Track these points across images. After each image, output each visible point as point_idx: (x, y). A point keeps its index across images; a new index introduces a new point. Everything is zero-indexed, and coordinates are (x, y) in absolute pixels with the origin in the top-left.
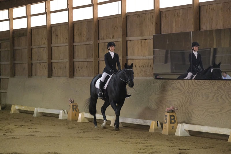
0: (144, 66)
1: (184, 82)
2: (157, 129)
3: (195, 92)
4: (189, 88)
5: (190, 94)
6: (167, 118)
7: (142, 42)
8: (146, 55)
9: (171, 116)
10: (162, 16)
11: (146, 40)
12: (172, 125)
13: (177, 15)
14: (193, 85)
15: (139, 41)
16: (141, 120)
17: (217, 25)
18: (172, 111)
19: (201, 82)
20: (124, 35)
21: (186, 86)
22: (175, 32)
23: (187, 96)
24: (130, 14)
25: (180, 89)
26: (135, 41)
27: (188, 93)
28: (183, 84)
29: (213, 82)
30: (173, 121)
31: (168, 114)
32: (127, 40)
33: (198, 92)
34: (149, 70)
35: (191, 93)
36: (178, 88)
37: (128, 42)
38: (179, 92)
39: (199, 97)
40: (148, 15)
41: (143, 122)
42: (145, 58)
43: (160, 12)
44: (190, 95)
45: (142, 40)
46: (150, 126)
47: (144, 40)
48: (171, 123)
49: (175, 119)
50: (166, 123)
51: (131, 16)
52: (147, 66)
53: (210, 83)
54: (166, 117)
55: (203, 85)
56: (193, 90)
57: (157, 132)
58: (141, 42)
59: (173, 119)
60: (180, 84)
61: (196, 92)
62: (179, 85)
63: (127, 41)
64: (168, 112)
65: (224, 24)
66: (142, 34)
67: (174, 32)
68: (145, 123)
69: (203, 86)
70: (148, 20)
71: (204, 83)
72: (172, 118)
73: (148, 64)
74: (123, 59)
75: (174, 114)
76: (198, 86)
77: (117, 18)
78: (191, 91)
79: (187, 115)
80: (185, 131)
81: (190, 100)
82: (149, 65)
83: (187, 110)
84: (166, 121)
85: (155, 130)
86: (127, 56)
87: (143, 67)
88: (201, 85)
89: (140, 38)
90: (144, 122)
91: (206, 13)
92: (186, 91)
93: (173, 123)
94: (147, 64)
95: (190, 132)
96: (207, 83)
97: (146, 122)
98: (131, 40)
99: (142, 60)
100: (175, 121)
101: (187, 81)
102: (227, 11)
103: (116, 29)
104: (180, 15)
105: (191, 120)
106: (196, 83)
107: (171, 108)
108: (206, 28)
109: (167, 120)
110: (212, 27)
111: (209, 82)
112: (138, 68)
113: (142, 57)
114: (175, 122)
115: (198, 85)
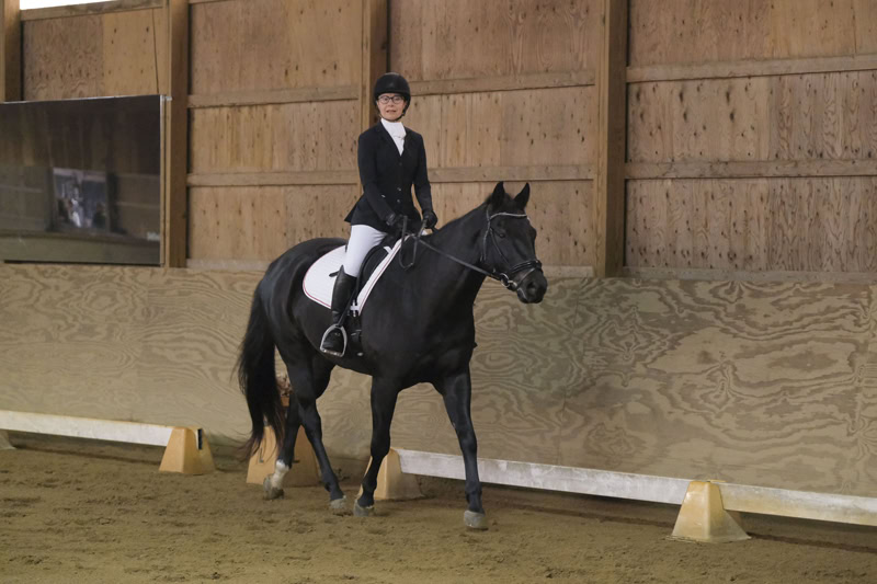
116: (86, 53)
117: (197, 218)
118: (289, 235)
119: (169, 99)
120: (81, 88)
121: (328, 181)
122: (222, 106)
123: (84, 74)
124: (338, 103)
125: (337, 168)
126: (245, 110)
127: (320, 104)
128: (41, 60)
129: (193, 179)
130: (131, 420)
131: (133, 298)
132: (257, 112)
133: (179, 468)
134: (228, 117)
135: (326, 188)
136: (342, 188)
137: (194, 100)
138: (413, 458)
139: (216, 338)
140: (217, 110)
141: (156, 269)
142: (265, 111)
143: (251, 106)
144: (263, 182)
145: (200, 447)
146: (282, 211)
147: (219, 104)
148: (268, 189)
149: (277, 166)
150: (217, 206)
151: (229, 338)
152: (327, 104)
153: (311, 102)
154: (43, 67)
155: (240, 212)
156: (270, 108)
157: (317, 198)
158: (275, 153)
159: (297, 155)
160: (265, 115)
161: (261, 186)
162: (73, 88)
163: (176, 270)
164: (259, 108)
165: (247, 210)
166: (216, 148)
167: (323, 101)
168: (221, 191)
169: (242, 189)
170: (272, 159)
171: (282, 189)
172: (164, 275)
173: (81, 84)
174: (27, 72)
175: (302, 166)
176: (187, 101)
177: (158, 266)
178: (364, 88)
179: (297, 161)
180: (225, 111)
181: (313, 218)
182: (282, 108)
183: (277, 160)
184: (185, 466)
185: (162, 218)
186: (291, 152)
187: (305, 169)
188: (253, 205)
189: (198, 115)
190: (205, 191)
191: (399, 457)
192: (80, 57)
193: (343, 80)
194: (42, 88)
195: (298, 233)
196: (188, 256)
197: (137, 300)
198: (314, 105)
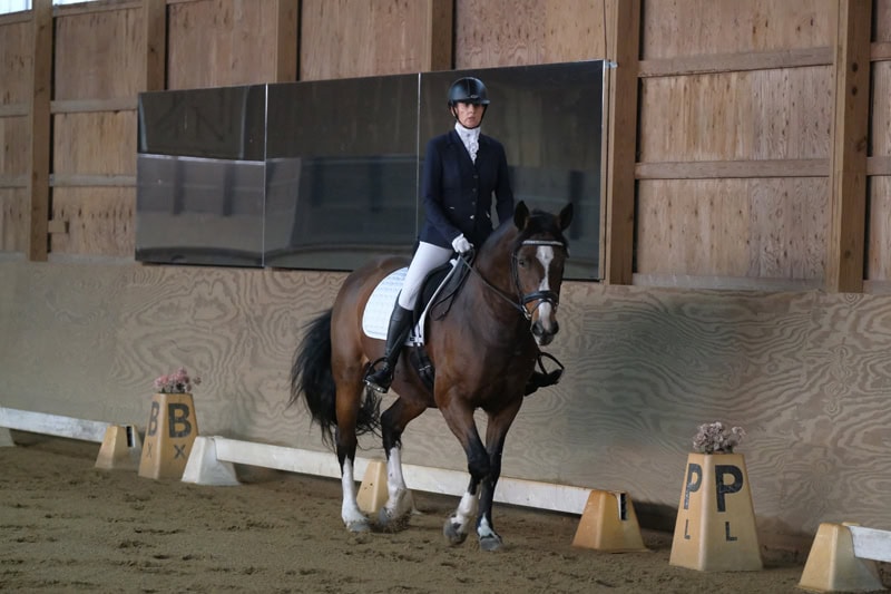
0: (107, 215)
1: (236, 280)
2: (128, 455)
3: (272, 318)
4: (252, 300)
5: (255, 323)
6: (158, 413)
7: (106, 121)
8: (116, 172)
9: (171, 407)
10: (176, 23)
11: (119, 114)
12: (178, 441)
13: (225, 21)
14: (266, 288)
15: (95, 114)
16: (73, 421)
17: (355, 62)
18: (180, 387)
19: (292, 281)
20: (42, 90)
21: (242, 293)
22: (216, 86)
23: (245, 332)
24: (65, 12)
25: (221, 306)
26: (79, 115)
27: (248, 319)
28: (233, 286)
29: (333, 281)
30: (180, 427)
31: (162, 399)
32: (53, 111)
33: (280, 317)
34: (125, 228)
35: (256, 319)
36: (216, 299)
37: (58, 119)
38: (219, 317)
39: (284, 335)
40: (127, 16)
41: (80, 428)
42: (110, 181)
43: (168, 6)
44: (253, 330)
45: (104, 111)
46: (100, 444)
47: (111, 114)
48: (172, 433)
49: (189, 419)
50: (153, 433)
51: (70, 19)
52: (118, 213)
53: (325, 281)
54: (155, 410)
55: (301, 291)
56: (265, 307)
57: (124, 466)
58: (102, 121)
59: (181, 420)
60: (224, 284)
61: (276, 315)
62: (218, 290)
63: (52, 117)
64: (163, 392)
65: (378, 61)
66: (104, 90)
67: (214, 85)
68: (87, 433)
69: (300, 295)
70: (127, 34)
71: (305, 283)
72: (179, 413)
73: (123, 206)
74: (34, 186)
75: (185, 400)
76: (284, 295)
77: (23, 25)
78: (258, 313)
79: (240, 402)
80: (221, 467)
81: (252, 346)
82: (127, 209)
83: (240, 387)
84: (153, 424)
85: (118, 458)
86: (51, 171)
87: (103, 216)
88: (294, 291)
89: (96, 104)
90: (84, 429)
91: (322, 14)
92: (242, 311)
93: (181, 435)
94: (118, 208)
95: (240, 469)
96: (313, 284)
97: (90, 430)
98: (66, 114)
99: (101, 190)
100: (188, 424)
101: (245, 274)
102: (390, 11)
103: (17, 66)
104: (237, 17)
105: (254, 423)
106: (277, 283)
107: (176, 376)
108: (321, 71)
109: (156, 422)
110: (338, 66)
111: (321, 280)
112: (88, 221)
113: (101, 180)
114: (188, 430)
115: (284, 290)
116: (526, 7)
117: (647, 221)
118: (753, 243)
119: (614, 66)
120: (519, 53)
121: (798, 173)
122: (678, 75)
123: (523, 34)
124: (813, 69)
125: (811, 156)
126: (705, 80)
127: (792, 70)
128: (476, 18)
129: (643, 170)
130: (558, 482)
131: (567, 324)
132: (720, 82)
133: (596, 543)
134: (685, 89)
135: (798, 181)
136: (818, 181)
137: (647, 67)
138: (869, 537)
139: (660, 376)
140: (673, 80)
141: (594, 285)
142: (729, 81)
143: (712, 73)
144: (723, 174)
145: (623, 517)
146: (745, 212)
147: (675, 71)
148: (729, 182)
149: (740, 153)
150: (670, 204)
151: (673, 376)
152: (802, 69)
153: (781, 68)
154: (478, 27)
155: (696, 213)
156: (734, 77)
157: (786, 194)
158: (739, 137)
159: (763, 139)
160: (728, 87)
161: (721, 178)
162: (510, 53)
163: (617, 287)
164: (721, 76)
165: (704, 210)
166: (671, 129)
167: (796, 67)
168: (675, 185)
169: (700, 182)
170: (735, 144)
171: (747, 182)
172: (603, 293)
173: (520, 47)
174: (460, 34)
175: (770, 154)
176: (638, 68)
177: (597, 281)
178: (840, 49)
179: (764, 145)
180: (682, 80)
181: (781, 221)
182: (749, 76)
183: (740, 146)
184: (603, 541)
185: (602, 220)
186: (758, 135)
187: (773, 157)
188: (712, 204)
189: (651, 87)
190: (656, 184)
191: (852, 536)
192: (520, 13)
193: (821, 40)
194: (477, 53)
195: (763, 239)
196: (635, 269)
197: (571, 325)
198: (786, 71)
